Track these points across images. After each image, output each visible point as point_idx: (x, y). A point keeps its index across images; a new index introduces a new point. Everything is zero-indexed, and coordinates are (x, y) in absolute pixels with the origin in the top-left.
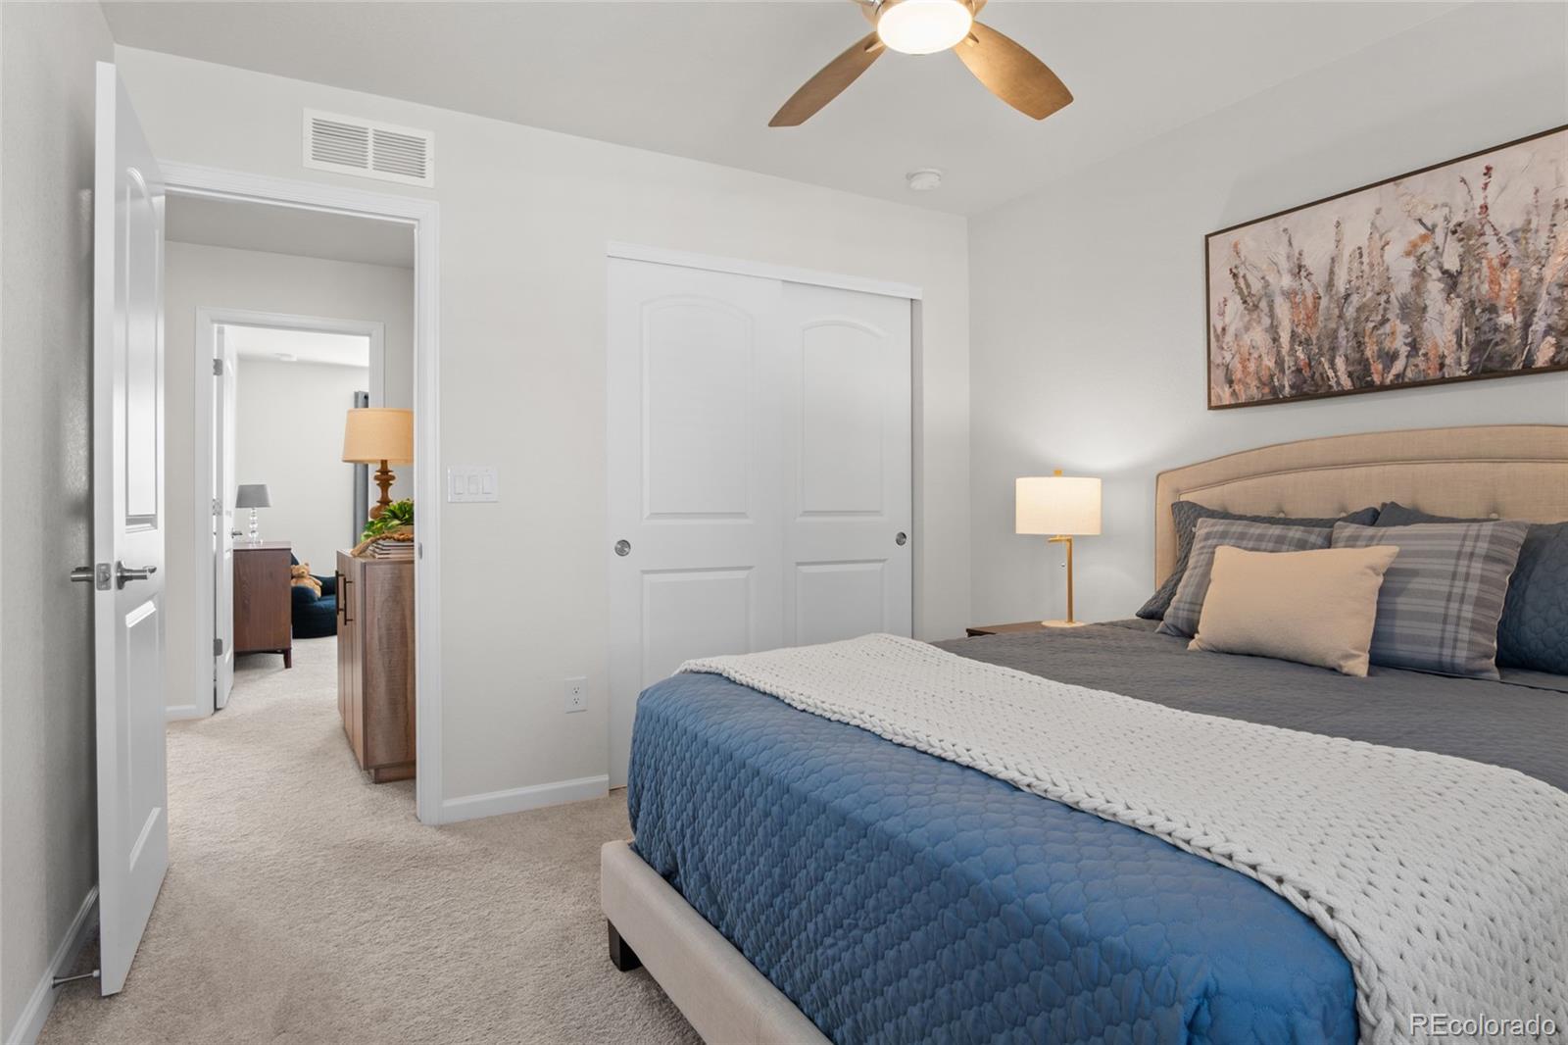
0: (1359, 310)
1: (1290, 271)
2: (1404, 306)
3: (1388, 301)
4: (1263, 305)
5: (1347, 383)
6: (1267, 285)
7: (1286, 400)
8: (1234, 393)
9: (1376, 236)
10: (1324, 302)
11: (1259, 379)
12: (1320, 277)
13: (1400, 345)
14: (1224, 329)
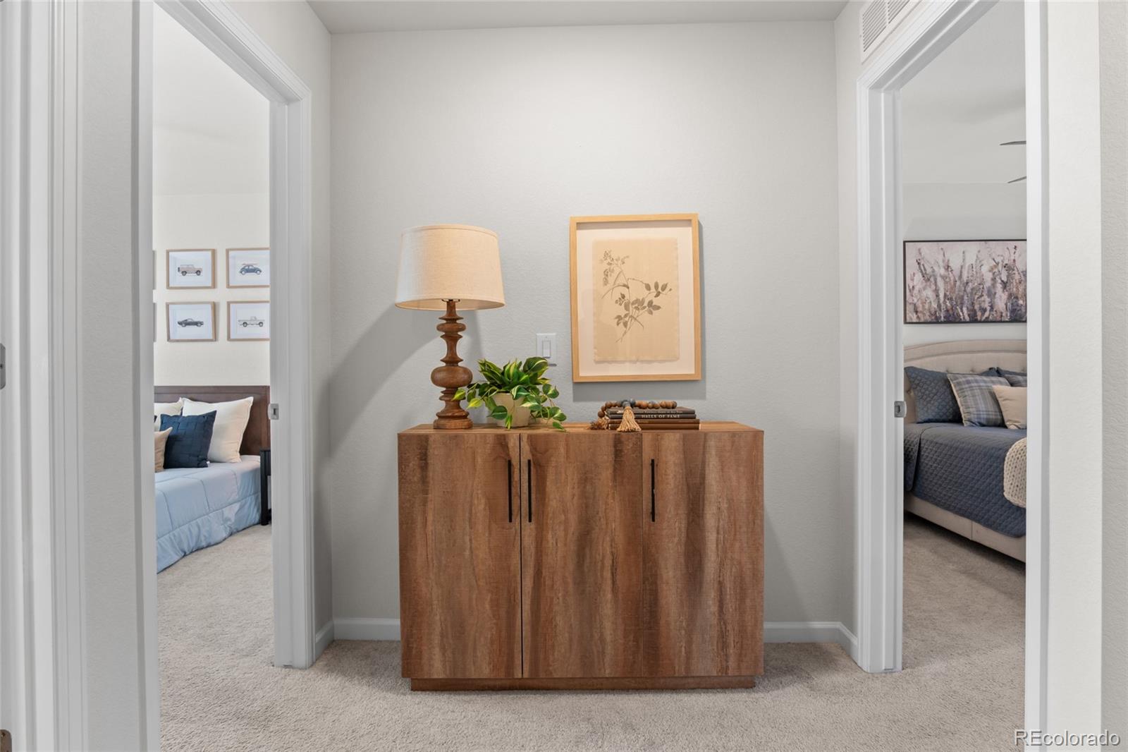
0: (972, 289)
1: (944, 267)
2: (989, 291)
3: (983, 288)
4: (932, 279)
5: (967, 319)
6: (933, 271)
7: (941, 323)
8: (918, 317)
9: (978, 261)
10: (958, 283)
11: (930, 312)
12: (957, 273)
13: (987, 305)
14: (913, 287)
